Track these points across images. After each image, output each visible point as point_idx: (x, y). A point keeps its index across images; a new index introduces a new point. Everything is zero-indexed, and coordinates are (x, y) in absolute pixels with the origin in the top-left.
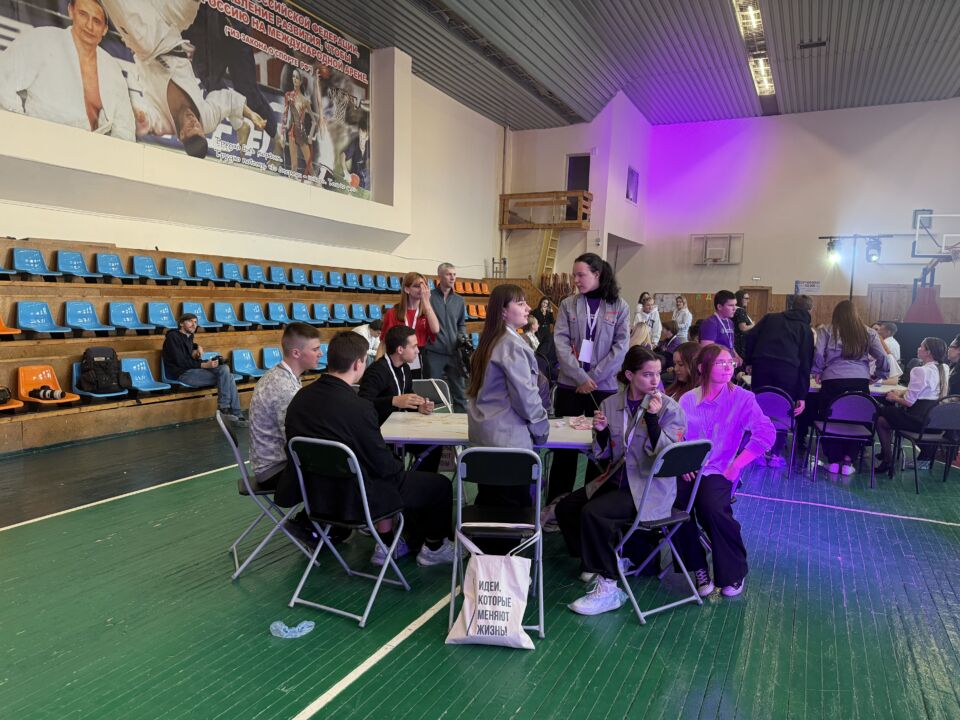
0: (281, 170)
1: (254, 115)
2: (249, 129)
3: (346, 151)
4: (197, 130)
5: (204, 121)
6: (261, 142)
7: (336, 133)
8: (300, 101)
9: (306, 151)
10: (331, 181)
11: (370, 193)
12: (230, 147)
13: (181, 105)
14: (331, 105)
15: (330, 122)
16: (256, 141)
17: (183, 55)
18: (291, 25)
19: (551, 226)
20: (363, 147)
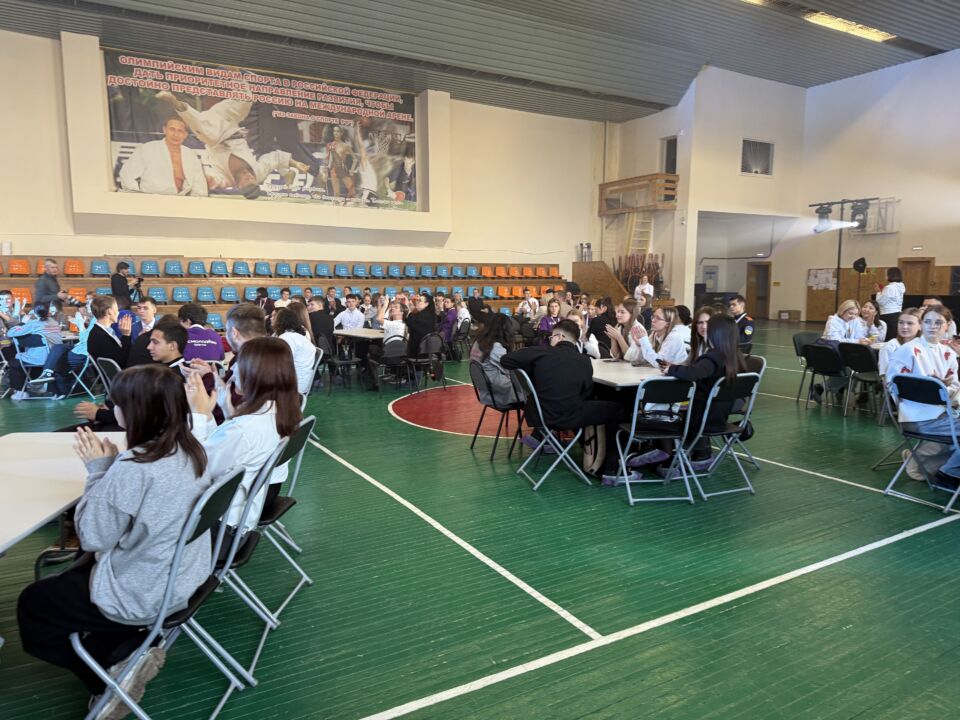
0: (324, 197)
1: (299, 164)
2: (294, 174)
3: (390, 176)
4: (252, 181)
6: (305, 181)
7: (378, 165)
8: (340, 148)
9: (348, 182)
10: (373, 200)
12: (278, 188)
13: (238, 169)
14: (372, 145)
15: (372, 157)
16: (301, 178)
17: (241, 137)
18: (331, 96)
19: (634, 210)
20: (408, 171)
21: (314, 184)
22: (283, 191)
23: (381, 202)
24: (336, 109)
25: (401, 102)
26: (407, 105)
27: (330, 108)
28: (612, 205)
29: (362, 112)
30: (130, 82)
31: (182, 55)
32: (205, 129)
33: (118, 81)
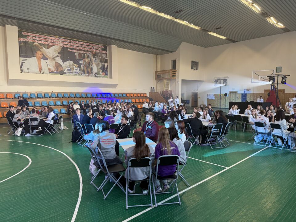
0: (83, 74)
1: (75, 65)
2: (74, 67)
3: (101, 68)
4: (62, 69)
5: (63, 68)
6: (77, 70)
7: (97, 65)
8: (87, 60)
9: (89, 70)
10: (96, 75)
12: (69, 71)
13: (58, 66)
14: (96, 59)
15: (96, 63)
17: (59, 57)
18: (84, 46)
19: (165, 79)
20: (106, 67)
21: (79, 71)
22: (71, 72)
23: (98, 75)
24: (86, 49)
25: (104, 48)
26: (105, 49)
27: (84, 49)
28: (159, 77)
29: (93, 50)
30: (26, 40)
31: (41, 32)
32: (48, 54)
33: (22, 39)
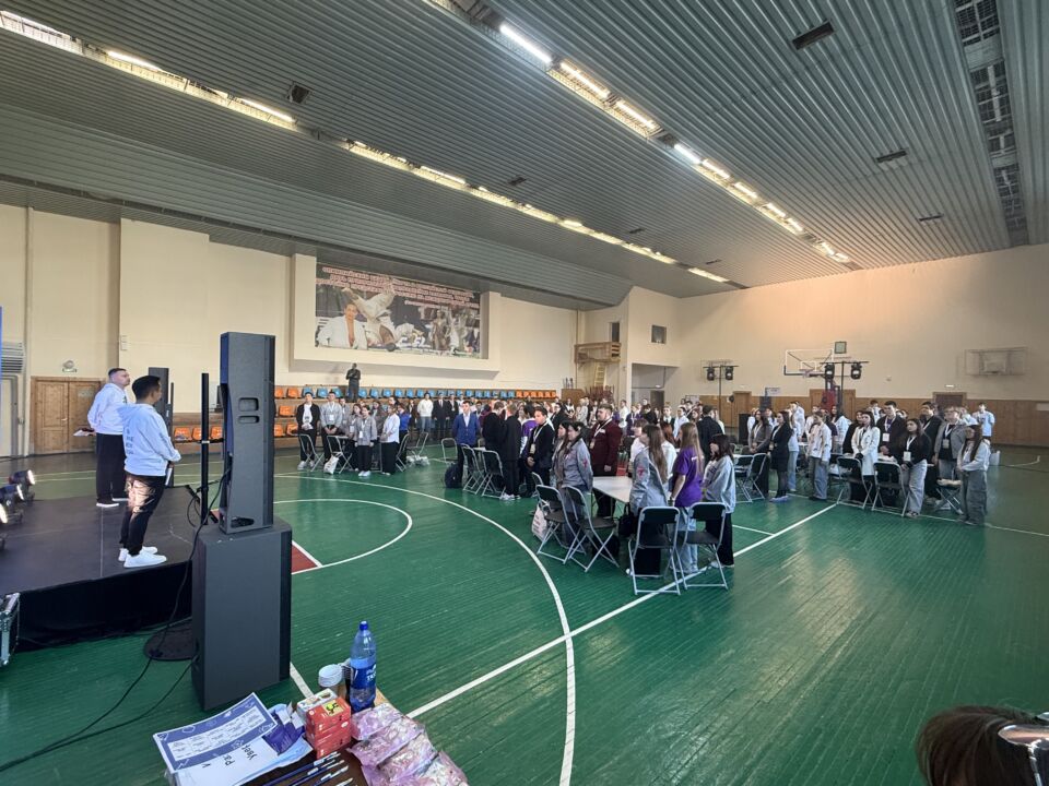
1: (418, 331)
2: (415, 337)
3: (466, 338)
4: (392, 341)
5: (395, 337)
7: (460, 332)
8: (440, 322)
9: (444, 342)
10: (457, 352)
11: (480, 354)
12: (405, 345)
13: (385, 333)
14: (457, 321)
15: (457, 328)
16: (419, 340)
17: (387, 315)
18: (437, 294)
19: (597, 361)
20: (476, 336)
21: (425, 343)
22: (408, 347)
24: (439, 301)
25: (473, 297)
26: (476, 300)
27: (435, 300)
28: (582, 357)
29: (453, 302)
30: (328, 282)
31: (358, 268)
32: (367, 310)
33: (322, 281)
